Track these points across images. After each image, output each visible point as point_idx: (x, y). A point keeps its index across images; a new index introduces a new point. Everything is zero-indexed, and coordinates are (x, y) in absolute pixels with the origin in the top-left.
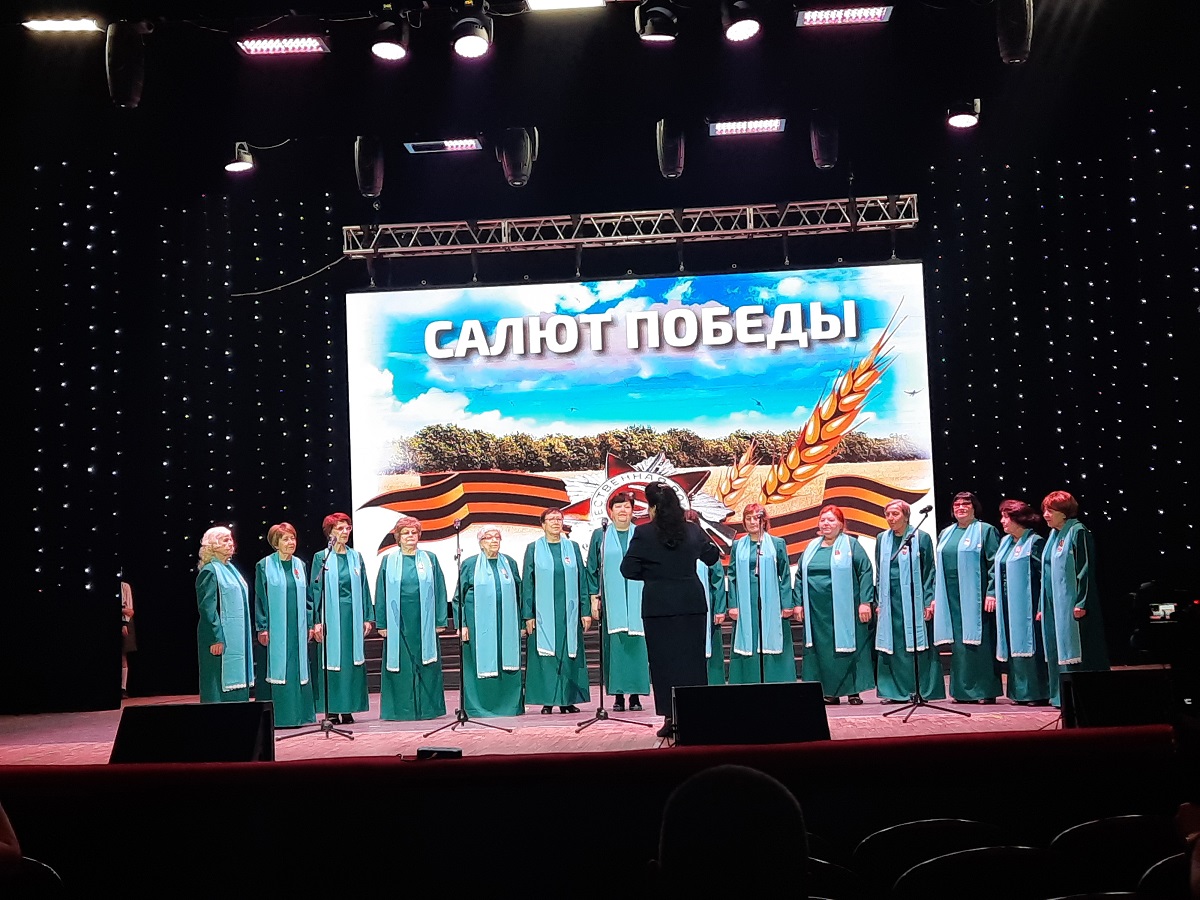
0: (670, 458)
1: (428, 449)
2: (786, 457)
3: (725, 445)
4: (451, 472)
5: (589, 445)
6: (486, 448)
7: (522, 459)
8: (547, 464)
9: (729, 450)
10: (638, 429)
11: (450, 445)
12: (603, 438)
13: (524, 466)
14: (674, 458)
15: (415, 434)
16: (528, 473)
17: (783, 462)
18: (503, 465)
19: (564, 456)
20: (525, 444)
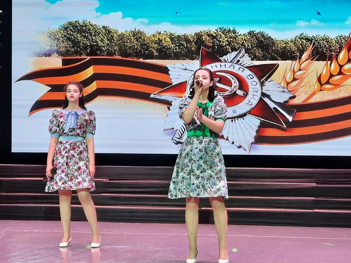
0: (249, 53)
1: (69, 39)
2: (337, 55)
3: (291, 44)
4: (85, 57)
5: (187, 40)
6: (111, 39)
7: (137, 49)
8: (156, 54)
9: (294, 48)
10: (225, 30)
11: (85, 37)
12: (199, 36)
13: (138, 55)
14: (252, 53)
15: (59, 27)
16: (141, 60)
17: (335, 59)
18: (124, 53)
19: (170, 49)
20: (140, 38)
